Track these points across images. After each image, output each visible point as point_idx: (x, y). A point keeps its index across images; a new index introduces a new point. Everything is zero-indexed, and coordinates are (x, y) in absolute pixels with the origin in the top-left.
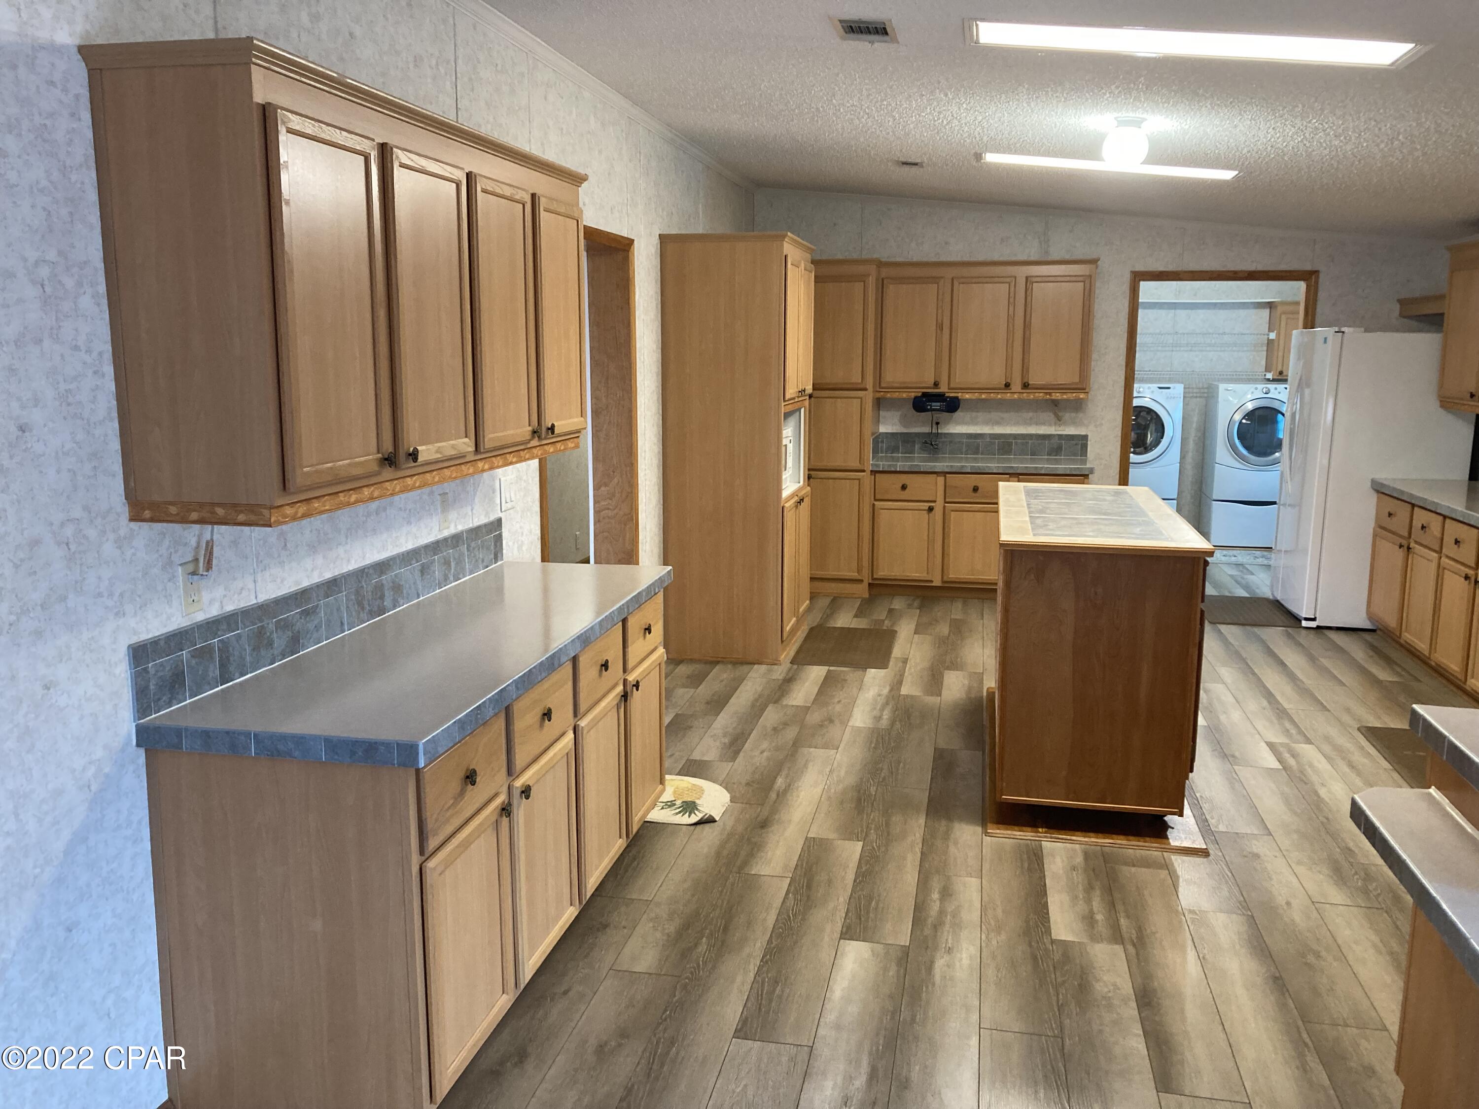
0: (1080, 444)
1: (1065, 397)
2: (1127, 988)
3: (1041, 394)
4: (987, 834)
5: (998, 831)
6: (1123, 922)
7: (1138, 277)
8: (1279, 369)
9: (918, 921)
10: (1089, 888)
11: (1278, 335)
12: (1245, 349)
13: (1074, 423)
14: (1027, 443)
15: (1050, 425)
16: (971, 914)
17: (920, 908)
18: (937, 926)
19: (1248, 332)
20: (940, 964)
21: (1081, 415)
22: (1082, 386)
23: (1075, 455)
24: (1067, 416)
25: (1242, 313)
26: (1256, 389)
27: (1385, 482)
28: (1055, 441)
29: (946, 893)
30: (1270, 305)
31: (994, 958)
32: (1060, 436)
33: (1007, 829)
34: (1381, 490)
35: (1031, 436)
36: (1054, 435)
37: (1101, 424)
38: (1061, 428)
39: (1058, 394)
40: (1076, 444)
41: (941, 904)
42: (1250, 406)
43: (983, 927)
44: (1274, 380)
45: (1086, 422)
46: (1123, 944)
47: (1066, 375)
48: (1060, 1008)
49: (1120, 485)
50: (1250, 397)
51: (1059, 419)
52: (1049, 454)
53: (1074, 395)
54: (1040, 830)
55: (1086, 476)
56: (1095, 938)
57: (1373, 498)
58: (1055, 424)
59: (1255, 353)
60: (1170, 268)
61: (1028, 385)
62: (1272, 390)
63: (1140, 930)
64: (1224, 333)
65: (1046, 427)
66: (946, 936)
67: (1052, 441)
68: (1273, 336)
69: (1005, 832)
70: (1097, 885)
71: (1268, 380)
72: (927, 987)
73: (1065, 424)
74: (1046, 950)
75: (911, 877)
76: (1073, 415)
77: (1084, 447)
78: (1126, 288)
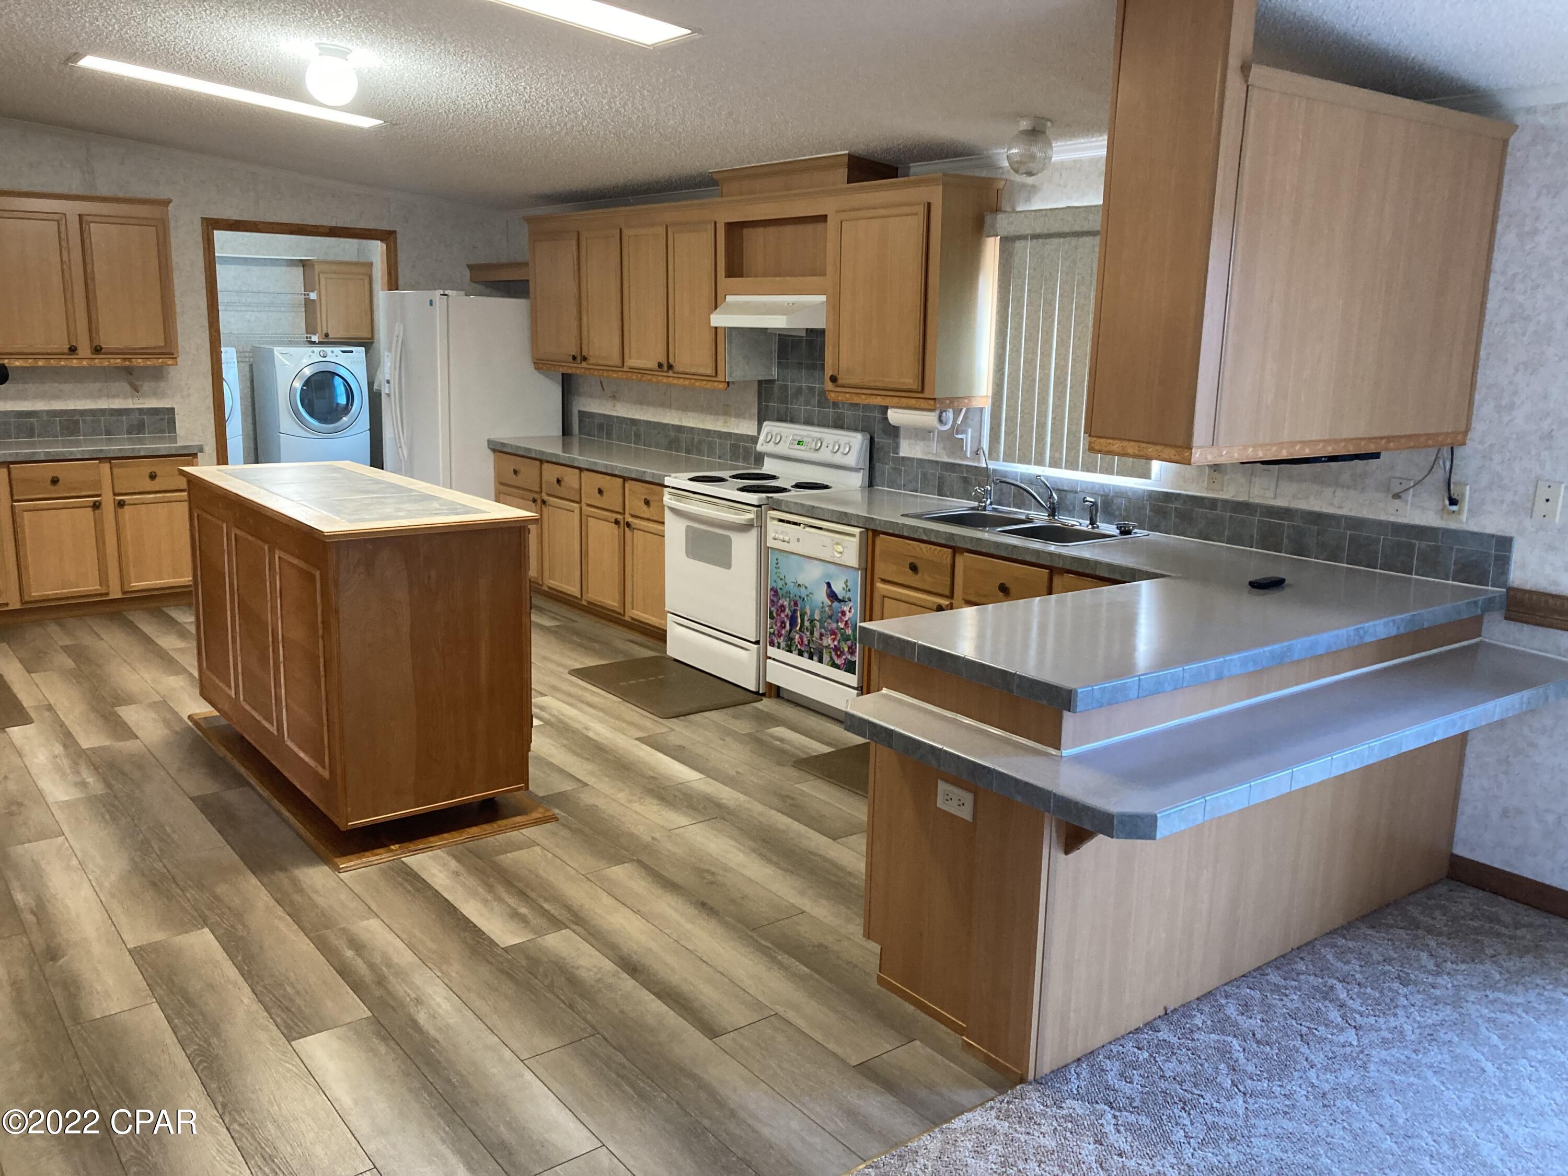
0: (166, 419)
1: (149, 363)
2: (608, 965)
3: (119, 361)
4: (339, 870)
5: (352, 863)
6: (546, 906)
7: (212, 225)
8: (325, 332)
9: (357, 987)
10: (490, 888)
11: (319, 295)
12: (283, 309)
13: (155, 394)
14: (100, 421)
15: (125, 397)
16: (403, 956)
17: (344, 972)
18: (381, 981)
19: (283, 291)
20: (422, 1018)
21: (162, 384)
22: (168, 352)
23: (162, 431)
24: (146, 386)
25: (278, 270)
26: (313, 352)
27: (506, 442)
28: (135, 417)
29: (358, 946)
30: (304, 264)
31: (469, 989)
32: (141, 410)
33: (360, 858)
34: (498, 449)
35: (103, 411)
36: (133, 409)
37: (189, 395)
38: (140, 401)
39: (140, 360)
40: (162, 419)
41: (363, 959)
42: (308, 372)
43: (429, 965)
44: (321, 343)
45: (169, 392)
46: (567, 927)
47: (149, 338)
48: (571, 1007)
49: (218, 464)
50: (306, 361)
51: (136, 389)
52: (129, 433)
53: (160, 360)
54: (392, 847)
55: (195, 455)
56: (540, 933)
57: (491, 456)
58: (132, 397)
59: (293, 314)
60: (246, 217)
61: (101, 348)
62: (329, 354)
63: (569, 908)
64: (259, 292)
65: (121, 400)
66: (400, 989)
67: (132, 417)
68: (313, 296)
69: (359, 861)
70: (492, 880)
71: (314, 343)
72: (433, 1047)
73: (145, 396)
74: (508, 961)
75: (305, 946)
76: (153, 384)
77: (172, 422)
78: (198, 237)
